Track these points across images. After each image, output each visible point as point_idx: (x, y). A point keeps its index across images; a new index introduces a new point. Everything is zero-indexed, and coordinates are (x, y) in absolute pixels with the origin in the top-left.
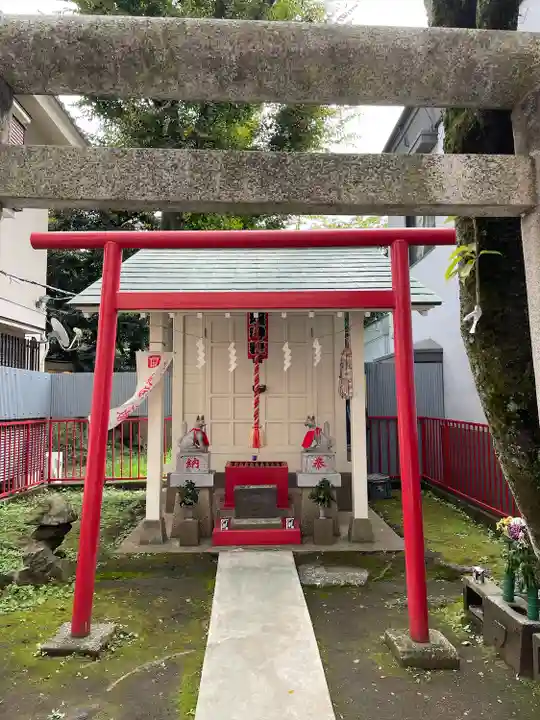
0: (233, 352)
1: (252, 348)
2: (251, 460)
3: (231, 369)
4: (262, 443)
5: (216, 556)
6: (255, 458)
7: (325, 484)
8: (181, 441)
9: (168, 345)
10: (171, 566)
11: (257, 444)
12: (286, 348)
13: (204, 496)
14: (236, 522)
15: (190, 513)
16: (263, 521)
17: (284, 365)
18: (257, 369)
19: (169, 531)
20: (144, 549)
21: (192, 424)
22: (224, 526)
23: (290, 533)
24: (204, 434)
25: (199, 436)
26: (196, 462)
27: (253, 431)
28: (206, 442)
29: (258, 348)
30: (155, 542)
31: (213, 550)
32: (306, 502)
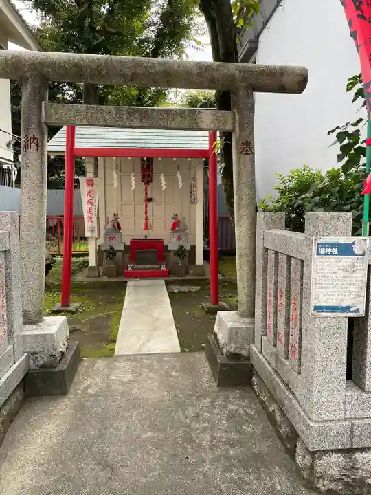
0: (133, 179)
1: (143, 177)
2: (144, 238)
3: (133, 188)
4: (149, 227)
5: (126, 282)
6: (146, 237)
7: (181, 247)
8: (106, 226)
9: (96, 174)
10: (104, 286)
11: (146, 228)
12: (162, 177)
13: (119, 254)
14: (135, 267)
15: (113, 262)
16: (150, 267)
17: (162, 187)
18: (146, 189)
19: (101, 273)
20: (89, 280)
21: (111, 218)
22: (130, 269)
23: (163, 272)
24: (118, 223)
25: (116, 224)
26: (114, 238)
27: (144, 221)
28: (119, 227)
29: (147, 176)
30: (95, 277)
31: (125, 279)
32: (172, 257)
